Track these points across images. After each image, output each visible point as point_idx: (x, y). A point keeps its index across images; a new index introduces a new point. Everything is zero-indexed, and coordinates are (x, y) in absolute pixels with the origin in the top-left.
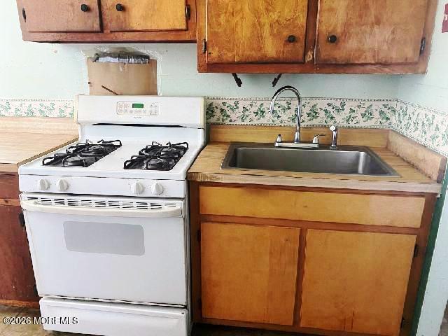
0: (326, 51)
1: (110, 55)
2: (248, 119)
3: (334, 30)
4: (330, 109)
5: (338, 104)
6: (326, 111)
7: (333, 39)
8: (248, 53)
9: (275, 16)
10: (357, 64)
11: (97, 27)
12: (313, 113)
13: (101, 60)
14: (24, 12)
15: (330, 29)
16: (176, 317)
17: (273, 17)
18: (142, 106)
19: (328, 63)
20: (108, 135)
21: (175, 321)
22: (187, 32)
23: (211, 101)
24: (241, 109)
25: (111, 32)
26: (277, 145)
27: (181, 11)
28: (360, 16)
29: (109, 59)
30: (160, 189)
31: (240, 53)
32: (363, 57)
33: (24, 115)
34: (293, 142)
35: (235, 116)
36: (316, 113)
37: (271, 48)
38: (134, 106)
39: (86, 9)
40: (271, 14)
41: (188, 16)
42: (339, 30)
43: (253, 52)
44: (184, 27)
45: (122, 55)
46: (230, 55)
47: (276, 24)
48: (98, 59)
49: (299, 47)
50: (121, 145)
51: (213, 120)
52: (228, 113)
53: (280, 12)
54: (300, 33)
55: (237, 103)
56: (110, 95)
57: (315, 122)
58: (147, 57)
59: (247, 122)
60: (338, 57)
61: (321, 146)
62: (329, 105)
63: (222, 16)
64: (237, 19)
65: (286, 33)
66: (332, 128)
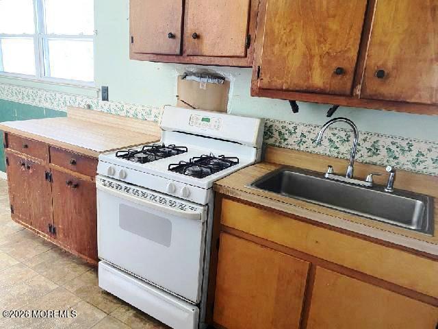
0: (374, 86)
1: (194, 74)
2: (305, 145)
3: (384, 65)
4: (393, 148)
5: (404, 144)
6: (389, 150)
7: (381, 74)
8: (296, 81)
9: (325, 48)
10: (408, 103)
11: (178, 51)
12: (374, 150)
13: (188, 78)
14: (132, 38)
15: (380, 63)
16: (187, 311)
17: (324, 49)
18: (208, 120)
19: (375, 98)
20: (178, 141)
21: (187, 314)
22: (246, 59)
23: (271, 123)
24: (299, 134)
25: (188, 56)
26: (327, 176)
27: (242, 40)
28: (417, 52)
29: (193, 78)
30: (188, 193)
31: (289, 81)
32: (417, 96)
33: (131, 116)
34: (344, 176)
35: (292, 140)
36: (377, 150)
37: (318, 79)
38: (203, 120)
39: (172, 36)
40: (322, 45)
41: (248, 45)
42: (390, 64)
43: (301, 81)
44: (243, 54)
45: (202, 75)
46: (279, 82)
47: (327, 55)
48: (185, 77)
49: (348, 79)
50: (187, 151)
51: (271, 141)
52: (286, 137)
53: (331, 44)
54: (349, 66)
55: (295, 128)
56: (187, 108)
57: (375, 159)
58: (223, 78)
59: (302, 148)
60: (386, 93)
61: (374, 186)
62: (393, 143)
63: (277, 46)
64: (289, 49)
65: (335, 65)
66: (389, 169)
